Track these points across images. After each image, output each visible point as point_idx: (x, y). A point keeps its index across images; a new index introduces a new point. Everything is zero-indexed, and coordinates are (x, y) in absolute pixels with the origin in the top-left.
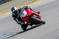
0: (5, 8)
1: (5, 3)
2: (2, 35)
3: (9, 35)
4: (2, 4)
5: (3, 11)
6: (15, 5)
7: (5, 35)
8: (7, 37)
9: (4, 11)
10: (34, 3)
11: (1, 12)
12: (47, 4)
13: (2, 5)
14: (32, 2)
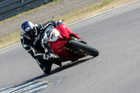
1: (37, 7)
3: (46, 84)
4: (30, 11)
6: (60, 11)
10: (105, 7)
14: (101, 6)
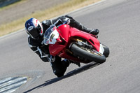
0: (18, 14)
2: (10, 78)
5: (12, 21)
7: (17, 80)
8: (22, 83)
9: (15, 22)
11: (8, 24)
12: (117, 5)
13: (11, 8)
